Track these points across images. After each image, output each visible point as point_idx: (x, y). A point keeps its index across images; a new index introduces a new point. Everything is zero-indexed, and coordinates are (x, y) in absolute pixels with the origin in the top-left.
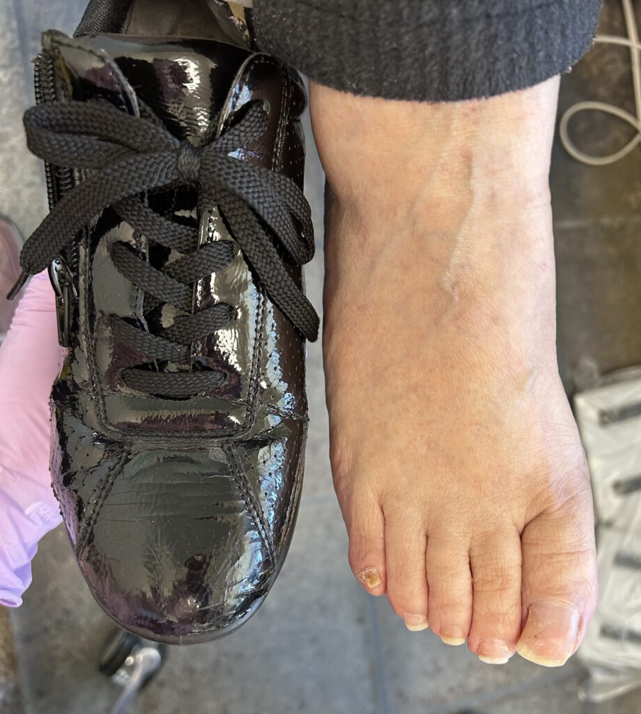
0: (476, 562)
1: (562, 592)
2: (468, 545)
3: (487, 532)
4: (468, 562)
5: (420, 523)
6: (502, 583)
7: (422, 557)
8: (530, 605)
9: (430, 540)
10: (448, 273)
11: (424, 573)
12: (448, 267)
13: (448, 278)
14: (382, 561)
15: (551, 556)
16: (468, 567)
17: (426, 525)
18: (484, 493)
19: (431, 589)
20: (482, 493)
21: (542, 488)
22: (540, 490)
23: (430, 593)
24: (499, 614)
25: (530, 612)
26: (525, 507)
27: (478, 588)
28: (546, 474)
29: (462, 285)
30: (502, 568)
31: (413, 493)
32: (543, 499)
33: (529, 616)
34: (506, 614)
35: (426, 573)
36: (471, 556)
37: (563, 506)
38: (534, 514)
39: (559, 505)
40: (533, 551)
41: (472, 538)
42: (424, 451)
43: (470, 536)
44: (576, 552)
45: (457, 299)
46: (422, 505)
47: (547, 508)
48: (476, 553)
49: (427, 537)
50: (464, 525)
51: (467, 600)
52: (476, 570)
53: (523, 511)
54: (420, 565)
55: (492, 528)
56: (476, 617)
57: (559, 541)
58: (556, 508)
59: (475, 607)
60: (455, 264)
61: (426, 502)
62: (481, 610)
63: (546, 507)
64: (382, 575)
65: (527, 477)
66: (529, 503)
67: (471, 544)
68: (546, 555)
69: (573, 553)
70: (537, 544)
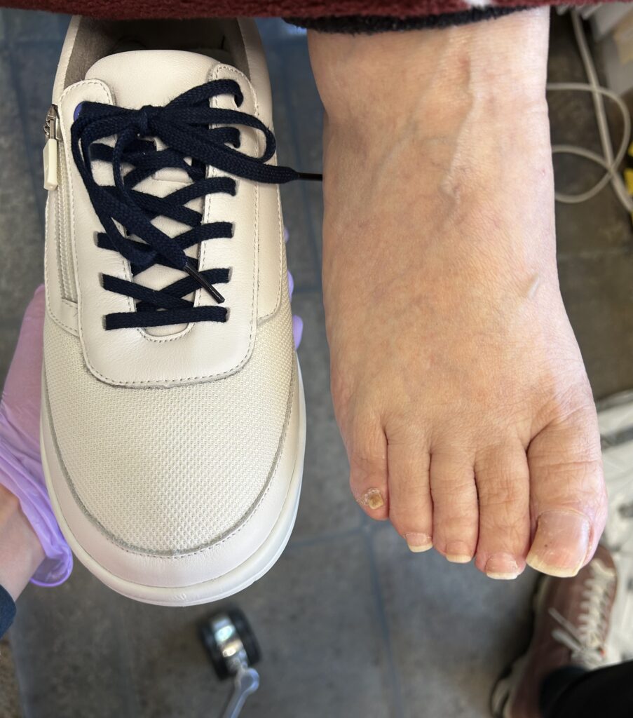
0: (482, 477)
1: (571, 502)
2: (473, 460)
3: (492, 445)
4: (473, 476)
5: (423, 441)
6: (508, 496)
7: (426, 474)
8: (539, 517)
9: (433, 456)
10: (449, 178)
11: (429, 490)
12: (449, 170)
13: (449, 182)
14: (385, 481)
15: (558, 466)
16: (473, 481)
17: (430, 442)
18: (488, 406)
19: (435, 505)
20: (486, 407)
21: (547, 399)
22: (545, 402)
23: (435, 509)
24: (506, 527)
25: (539, 523)
26: (531, 420)
27: (484, 502)
28: (551, 386)
29: (464, 188)
30: (507, 481)
31: (416, 410)
32: (548, 411)
33: (539, 527)
34: (513, 527)
35: (431, 489)
36: (477, 470)
37: (568, 418)
38: (540, 427)
39: (565, 417)
40: (540, 463)
41: (477, 453)
42: (427, 366)
43: (475, 450)
44: (584, 462)
45: (459, 202)
46: (425, 422)
47: (553, 420)
48: (481, 467)
49: (431, 455)
50: (469, 439)
51: (473, 514)
52: (482, 485)
53: (528, 424)
54: (423, 481)
55: (497, 442)
56: (483, 532)
57: (566, 451)
58: (562, 419)
59: (482, 522)
60: (456, 168)
61: (429, 419)
62: (488, 524)
63: (552, 418)
64: (385, 496)
65: (532, 388)
66: (534, 416)
67: (476, 459)
68: (553, 466)
69: (581, 463)
70: (543, 457)
